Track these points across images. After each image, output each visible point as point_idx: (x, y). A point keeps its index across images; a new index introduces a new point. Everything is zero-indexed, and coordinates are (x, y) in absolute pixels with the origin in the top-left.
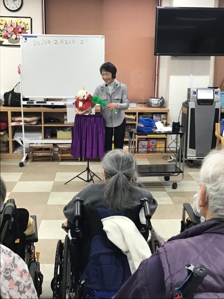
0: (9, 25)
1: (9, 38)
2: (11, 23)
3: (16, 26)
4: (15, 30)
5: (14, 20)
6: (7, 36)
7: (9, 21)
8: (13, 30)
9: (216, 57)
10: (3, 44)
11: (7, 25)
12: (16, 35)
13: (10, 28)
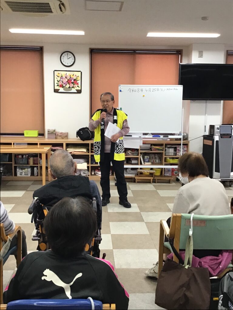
0: (64, 77)
1: (64, 87)
2: (66, 76)
3: (69, 78)
4: (69, 81)
5: (68, 73)
6: (62, 85)
7: (64, 74)
8: (67, 81)
9: (225, 101)
10: (59, 91)
11: (63, 77)
12: (69, 84)
13: (64, 79)
